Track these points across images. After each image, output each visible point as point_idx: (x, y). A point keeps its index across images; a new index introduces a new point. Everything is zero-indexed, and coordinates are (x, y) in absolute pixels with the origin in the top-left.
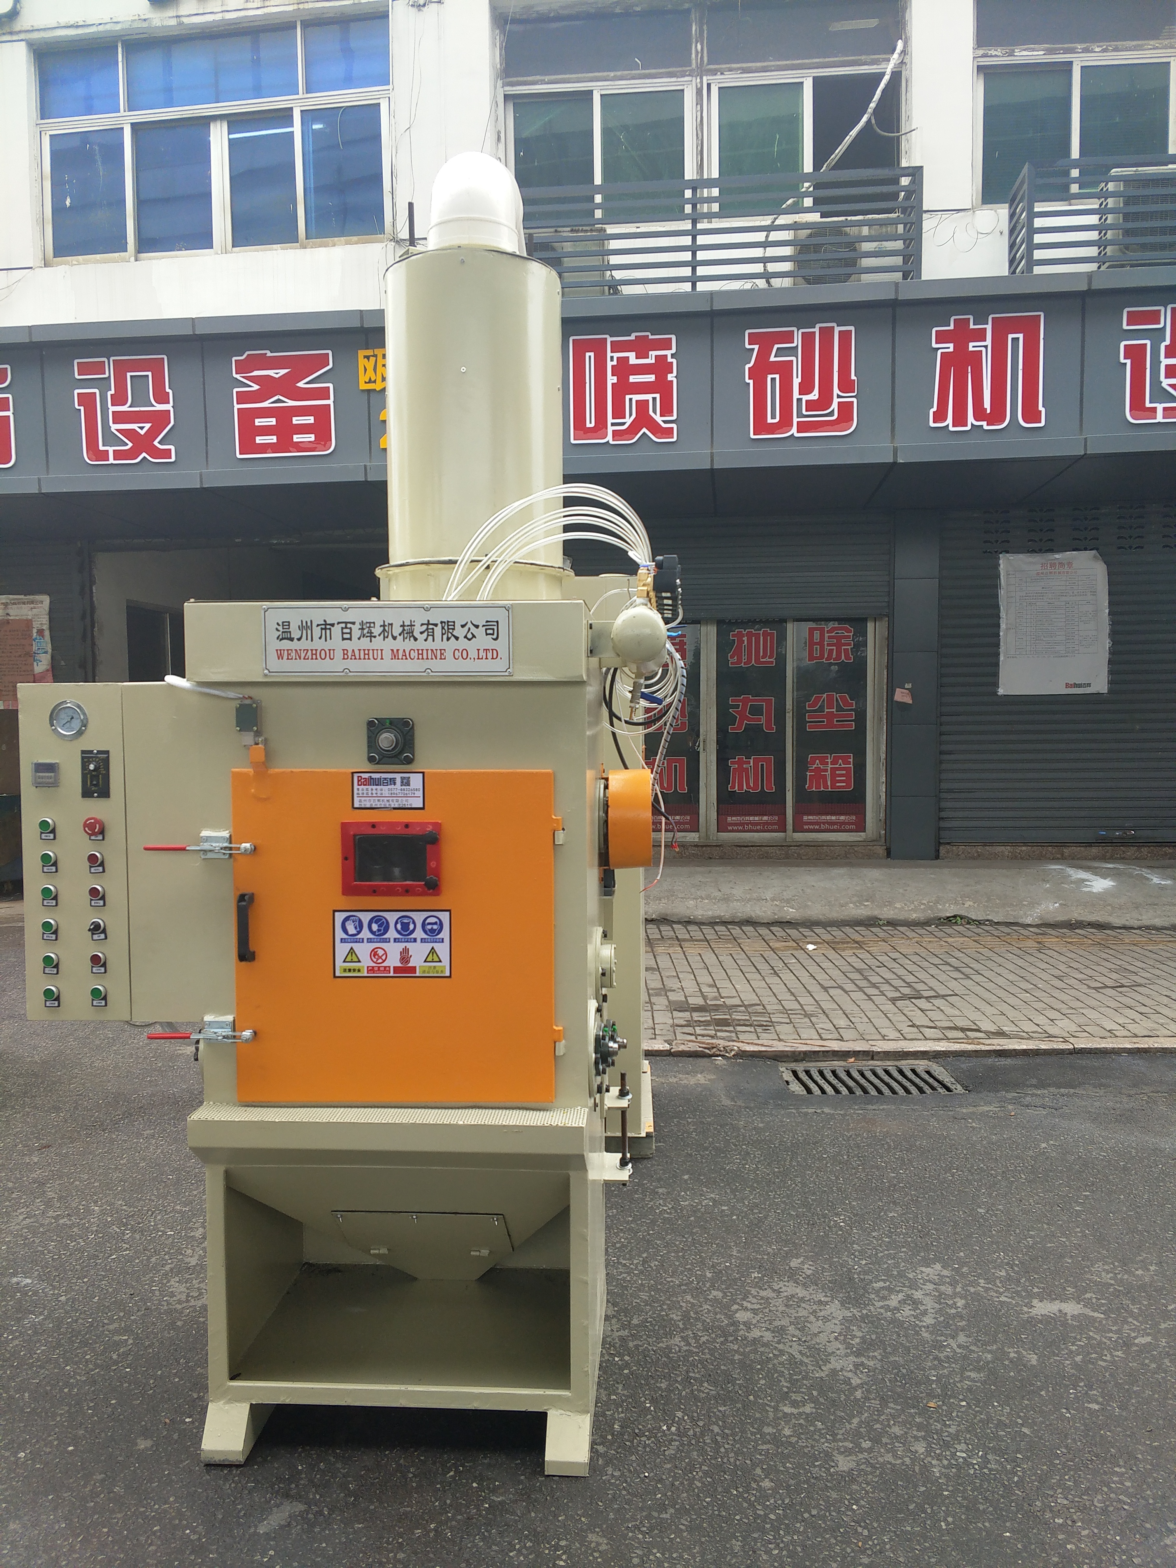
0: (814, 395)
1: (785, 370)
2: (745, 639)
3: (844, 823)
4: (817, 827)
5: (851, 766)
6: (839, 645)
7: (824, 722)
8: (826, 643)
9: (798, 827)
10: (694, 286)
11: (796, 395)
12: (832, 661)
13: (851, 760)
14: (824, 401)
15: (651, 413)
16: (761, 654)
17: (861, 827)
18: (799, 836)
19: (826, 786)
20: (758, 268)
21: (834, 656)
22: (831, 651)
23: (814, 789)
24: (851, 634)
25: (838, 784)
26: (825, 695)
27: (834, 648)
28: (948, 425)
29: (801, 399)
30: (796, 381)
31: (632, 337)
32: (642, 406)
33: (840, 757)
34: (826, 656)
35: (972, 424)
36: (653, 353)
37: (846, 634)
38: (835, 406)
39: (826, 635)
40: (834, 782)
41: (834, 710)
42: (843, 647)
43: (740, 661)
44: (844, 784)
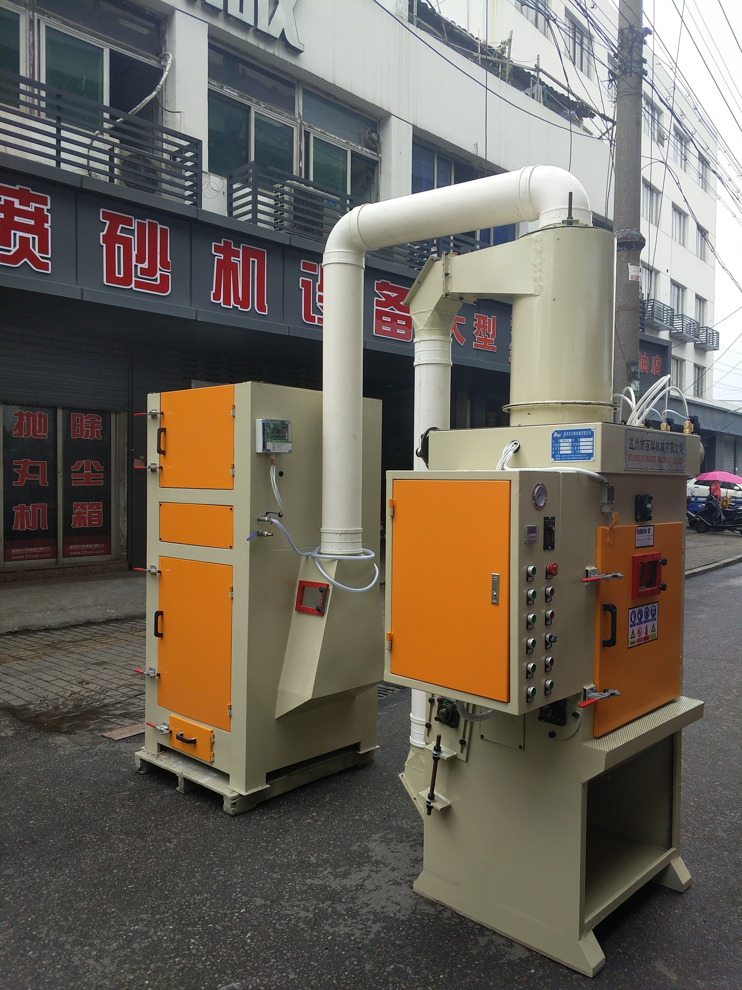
0: (145, 265)
1: (127, 243)
2: (25, 417)
3: (97, 549)
4: (79, 553)
5: (102, 510)
6: (93, 428)
7: (83, 479)
8: (84, 425)
9: (66, 554)
10: (58, 164)
11: (134, 262)
12: (88, 438)
13: (102, 506)
14: (151, 271)
15: (31, 248)
16: (37, 430)
17: (108, 551)
18: (67, 560)
19: (85, 524)
20: (84, 161)
21: (90, 435)
22: (88, 431)
23: (77, 527)
24: (101, 421)
25: (93, 523)
26: (84, 462)
27: (90, 429)
28: (221, 303)
29: (137, 266)
30: (134, 253)
31: (17, 188)
32: (24, 241)
33: (94, 504)
34: (84, 435)
35: (233, 305)
36: (33, 205)
37: (97, 421)
38: (158, 275)
39: (85, 420)
40: (90, 521)
41: (90, 472)
42: (96, 429)
43: (21, 433)
44: (97, 523)
